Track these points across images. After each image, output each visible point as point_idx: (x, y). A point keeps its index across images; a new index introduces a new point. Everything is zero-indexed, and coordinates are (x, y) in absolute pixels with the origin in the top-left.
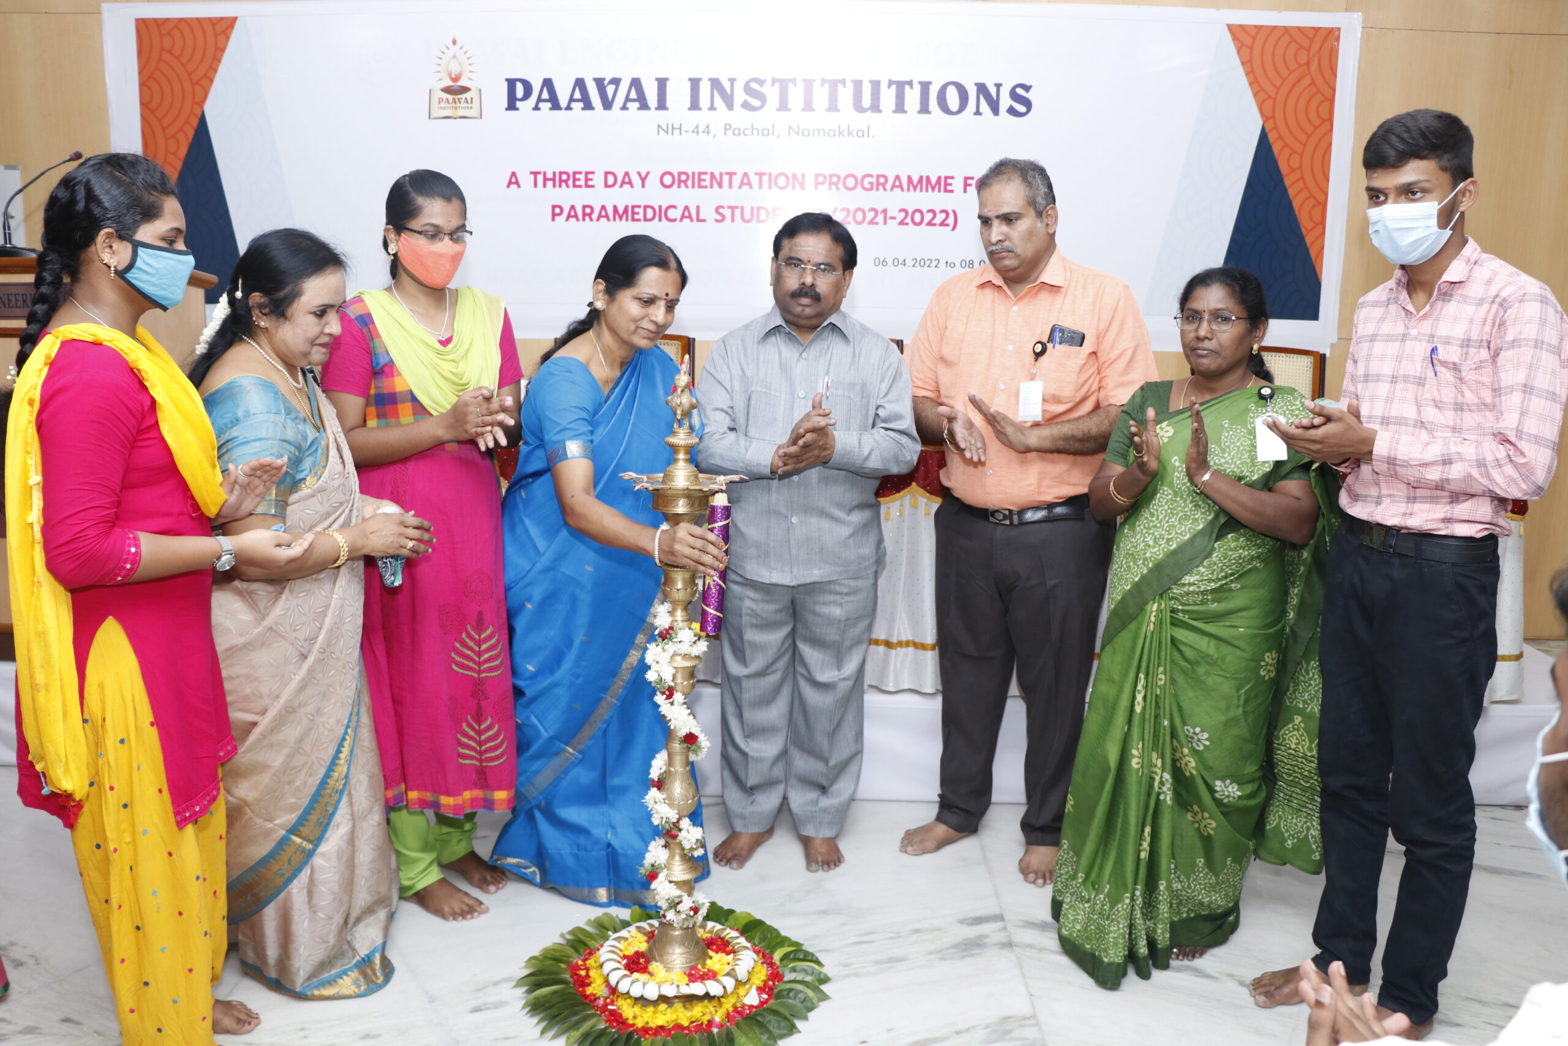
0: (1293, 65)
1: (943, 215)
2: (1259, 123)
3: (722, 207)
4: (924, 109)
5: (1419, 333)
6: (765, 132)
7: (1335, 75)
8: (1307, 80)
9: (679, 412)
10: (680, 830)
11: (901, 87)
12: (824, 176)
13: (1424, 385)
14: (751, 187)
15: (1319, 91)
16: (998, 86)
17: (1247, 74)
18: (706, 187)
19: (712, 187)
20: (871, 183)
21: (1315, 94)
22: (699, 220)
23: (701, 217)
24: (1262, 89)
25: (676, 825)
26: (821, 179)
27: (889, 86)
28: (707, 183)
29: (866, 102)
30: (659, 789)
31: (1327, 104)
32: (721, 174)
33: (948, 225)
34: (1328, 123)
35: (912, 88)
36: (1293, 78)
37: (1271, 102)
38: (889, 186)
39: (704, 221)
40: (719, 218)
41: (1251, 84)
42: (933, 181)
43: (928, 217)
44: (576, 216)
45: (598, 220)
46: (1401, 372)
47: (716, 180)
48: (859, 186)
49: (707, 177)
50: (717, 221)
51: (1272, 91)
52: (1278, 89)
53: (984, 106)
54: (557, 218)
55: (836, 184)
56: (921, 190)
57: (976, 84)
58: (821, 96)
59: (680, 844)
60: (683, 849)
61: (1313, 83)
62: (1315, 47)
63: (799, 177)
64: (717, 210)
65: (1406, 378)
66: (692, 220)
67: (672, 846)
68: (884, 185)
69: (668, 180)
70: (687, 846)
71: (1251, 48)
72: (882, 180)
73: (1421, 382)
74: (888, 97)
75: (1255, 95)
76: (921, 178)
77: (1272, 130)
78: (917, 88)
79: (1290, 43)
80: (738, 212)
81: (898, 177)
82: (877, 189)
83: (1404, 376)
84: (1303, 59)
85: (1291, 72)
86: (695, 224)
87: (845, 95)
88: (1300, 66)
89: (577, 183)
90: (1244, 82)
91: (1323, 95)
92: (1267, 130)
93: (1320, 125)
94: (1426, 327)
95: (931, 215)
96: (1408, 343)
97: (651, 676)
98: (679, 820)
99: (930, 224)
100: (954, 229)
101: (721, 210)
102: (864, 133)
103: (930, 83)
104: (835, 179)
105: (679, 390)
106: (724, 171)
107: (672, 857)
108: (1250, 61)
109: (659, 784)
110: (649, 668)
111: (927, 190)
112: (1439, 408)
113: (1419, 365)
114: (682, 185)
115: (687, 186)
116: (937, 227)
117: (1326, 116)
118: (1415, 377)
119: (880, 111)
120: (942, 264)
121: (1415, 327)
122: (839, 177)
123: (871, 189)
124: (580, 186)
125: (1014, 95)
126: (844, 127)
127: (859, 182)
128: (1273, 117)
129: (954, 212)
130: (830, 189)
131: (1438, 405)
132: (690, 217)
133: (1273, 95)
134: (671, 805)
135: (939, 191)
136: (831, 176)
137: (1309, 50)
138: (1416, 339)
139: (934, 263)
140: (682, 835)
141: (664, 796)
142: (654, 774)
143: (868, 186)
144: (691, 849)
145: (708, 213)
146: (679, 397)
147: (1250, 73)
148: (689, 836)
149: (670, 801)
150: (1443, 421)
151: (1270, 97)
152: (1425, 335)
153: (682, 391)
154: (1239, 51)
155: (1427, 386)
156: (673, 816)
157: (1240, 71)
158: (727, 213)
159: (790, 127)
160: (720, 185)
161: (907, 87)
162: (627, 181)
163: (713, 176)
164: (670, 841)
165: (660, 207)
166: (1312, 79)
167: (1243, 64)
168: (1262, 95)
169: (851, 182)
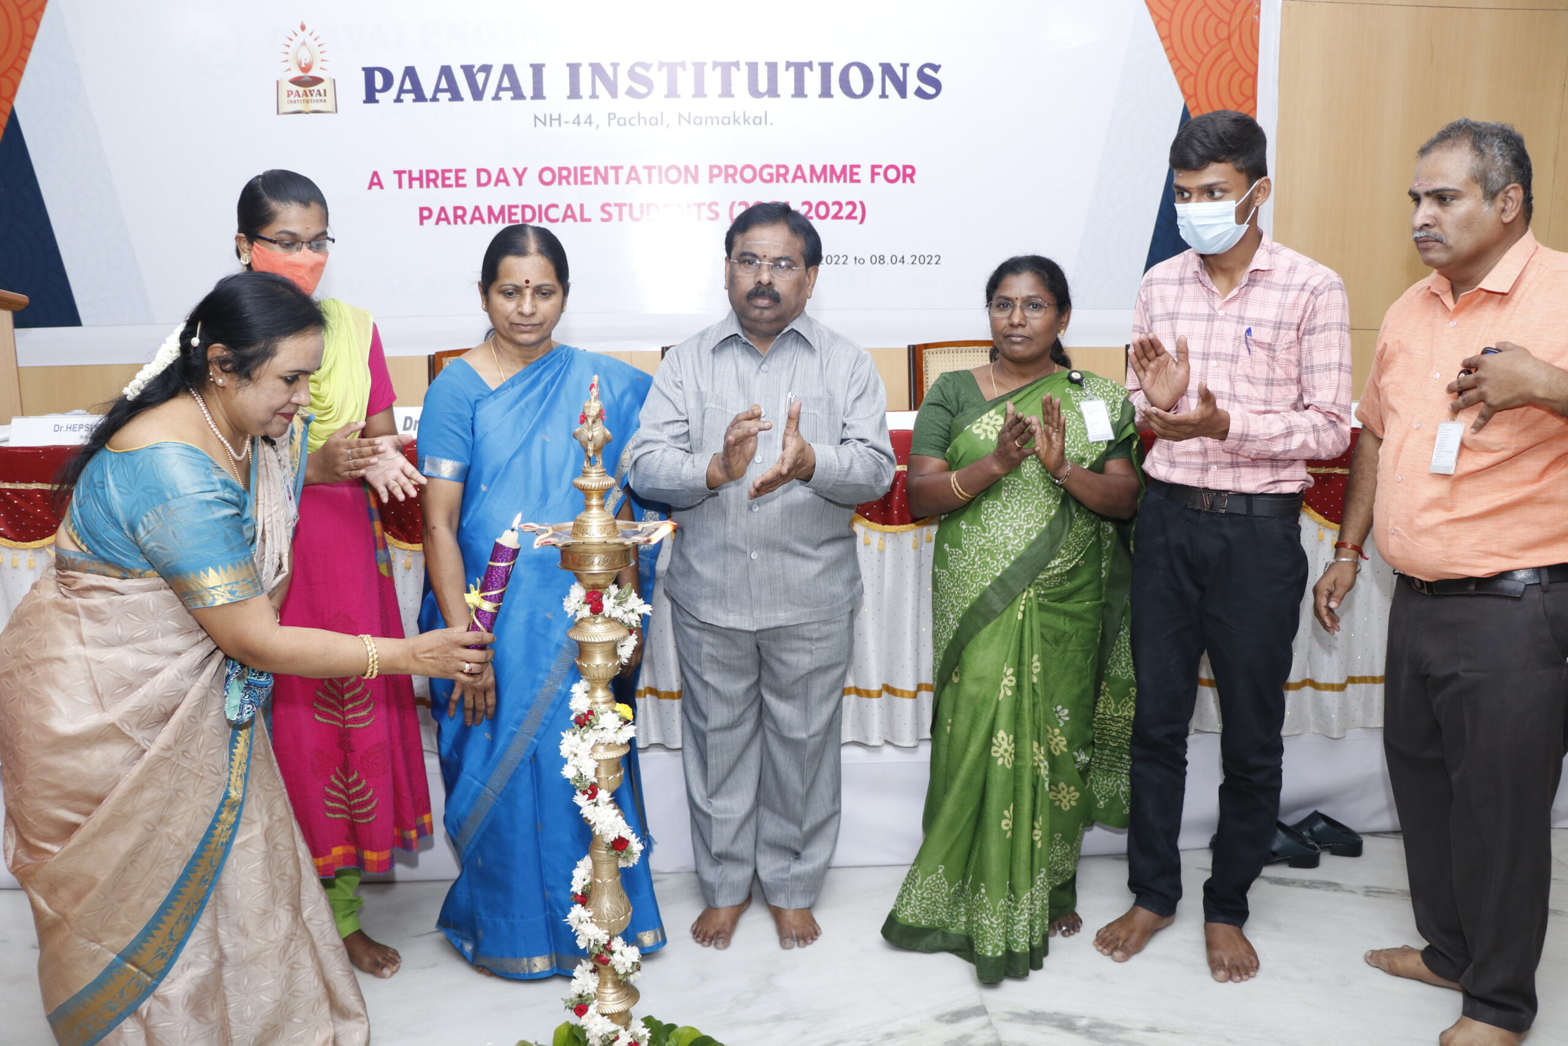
0: (1213, 41)
1: (850, 207)
2: (1181, 101)
3: (609, 205)
4: (826, 93)
5: (1226, 314)
6: (654, 121)
7: (1257, 50)
8: (1229, 56)
9: (590, 447)
10: (612, 953)
11: (799, 69)
12: (719, 168)
13: (1236, 362)
14: (639, 182)
15: (1241, 67)
16: (905, 66)
17: (1166, 50)
18: (590, 183)
19: (596, 183)
20: (771, 175)
21: (1236, 71)
22: (583, 219)
23: (586, 216)
24: (1183, 66)
25: (608, 948)
26: (716, 171)
27: (787, 69)
28: (591, 179)
29: (763, 86)
30: (584, 904)
31: (1249, 81)
32: (606, 168)
33: (855, 218)
34: (1251, 101)
35: (811, 69)
36: (1214, 53)
37: (1192, 79)
38: (790, 177)
39: (589, 220)
40: (606, 216)
41: (1171, 61)
42: (838, 171)
43: (834, 209)
44: (447, 219)
45: (471, 222)
46: (1212, 350)
47: (602, 176)
48: (758, 177)
49: (591, 172)
50: (603, 220)
51: (1192, 67)
52: (1199, 65)
53: (890, 88)
54: (425, 221)
55: (733, 176)
56: (825, 181)
57: (881, 64)
58: (713, 80)
59: (613, 968)
60: (616, 974)
61: (1235, 59)
62: (1236, 20)
63: (692, 170)
64: (603, 208)
65: (1218, 356)
66: (575, 220)
67: (602, 971)
68: (784, 176)
69: (548, 176)
70: (621, 971)
71: (1170, 22)
72: (782, 171)
73: (1234, 359)
74: (786, 81)
75: (1176, 72)
76: (825, 167)
77: (1194, 109)
78: (817, 69)
79: (1209, 17)
80: (625, 210)
81: (799, 167)
82: (778, 181)
83: (1215, 353)
84: (1224, 34)
85: (1212, 48)
86: (579, 223)
87: (740, 79)
88: (1221, 40)
89: (447, 182)
90: (1164, 58)
91: (1245, 71)
92: (1189, 109)
93: (1244, 103)
94: (1234, 308)
95: (836, 208)
96: (1216, 323)
97: (569, 772)
98: (609, 942)
99: (836, 217)
100: (862, 222)
101: (607, 208)
102: (761, 120)
103: (831, 64)
104: (731, 171)
105: (590, 421)
106: (609, 165)
107: (602, 984)
108: (1170, 36)
109: (584, 899)
110: (565, 761)
111: (831, 181)
112: (1252, 383)
113: (1230, 344)
114: (564, 181)
115: (569, 183)
116: (844, 220)
117: (1249, 93)
118: (1226, 355)
119: (778, 96)
120: (851, 260)
121: (1221, 308)
122: (734, 167)
123: (771, 181)
124: (450, 186)
125: (922, 76)
126: (739, 114)
127: (758, 174)
128: (1195, 95)
129: (862, 203)
130: (726, 181)
131: (1250, 380)
132: (573, 216)
133: (1194, 72)
134: (599, 925)
135: (845, 181)
136: (727, 167)
137: (1229, 24)
138: (1223, 319)
139: (842, 260)
140: (616, 959)
141: (591, 914)
142: (577, 887)
143: (768, 178)
144: (627, 974)
145: (593, 211)
146: (590, 429)
147: (1169, 49)
148: (623, 959)
149: (597, 919)
150: (1255, 394)
151: (1191, 74)
152: (1233, 316)
153: (594, 422)
154: (1157, 26)
155: (1240, 364)
156: (602, 936)
157: (1159, 47)
158: (614, 210)
159: (680, 115)
160: (605, 180)
161: (807, 69)
162: (502, 178)
163: (597, 170)
164: (601, 966)
165: (540, 206)
166: (1234, 55)
167: (1162, 39)
168: (1183, 72)
169: (748, 174)
